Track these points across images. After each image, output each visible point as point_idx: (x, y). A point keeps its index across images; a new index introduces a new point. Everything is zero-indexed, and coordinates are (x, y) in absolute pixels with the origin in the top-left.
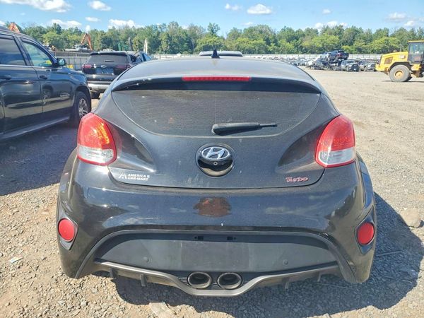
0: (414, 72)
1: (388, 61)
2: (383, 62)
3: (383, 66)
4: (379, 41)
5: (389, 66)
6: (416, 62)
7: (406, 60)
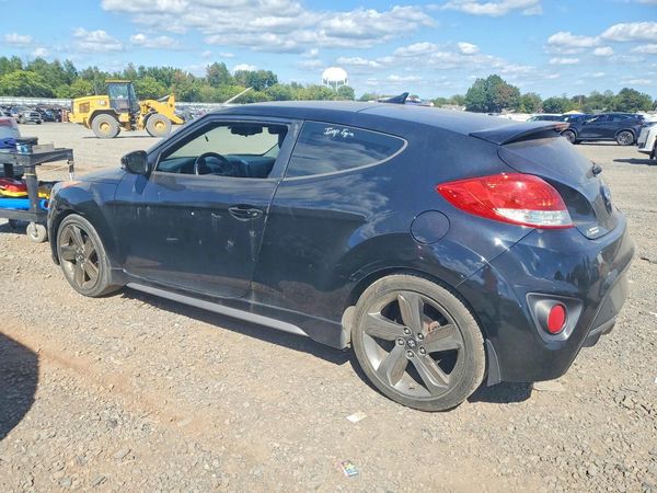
0: (123, 124)
1: (84, 108)
2: (76, 110)
3: (78, 116)
4: (11, 76)
5: (89, 115)
6: (123, 110)
7: (108, 108)
